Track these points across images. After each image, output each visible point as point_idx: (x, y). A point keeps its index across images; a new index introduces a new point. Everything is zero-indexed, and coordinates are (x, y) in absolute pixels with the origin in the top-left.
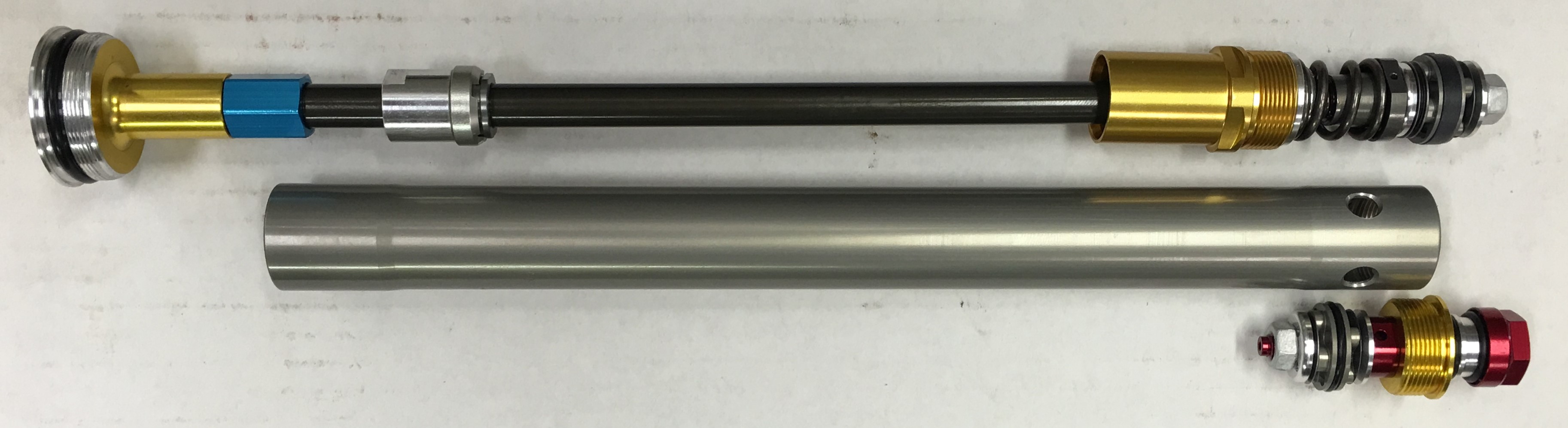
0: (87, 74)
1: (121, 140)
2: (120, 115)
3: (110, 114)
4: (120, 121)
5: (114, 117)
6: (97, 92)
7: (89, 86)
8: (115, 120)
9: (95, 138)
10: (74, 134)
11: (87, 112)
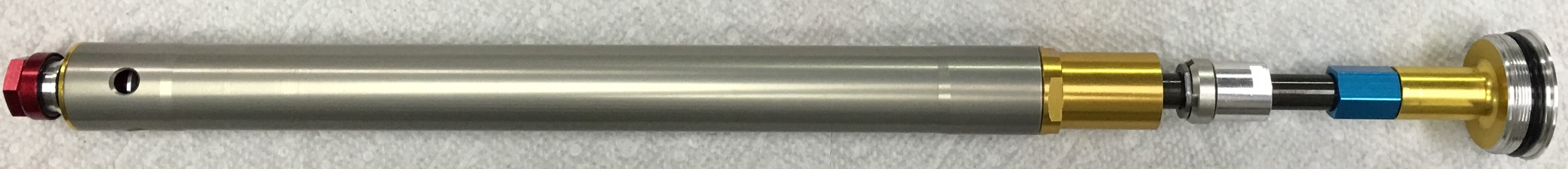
0: (1510, 118)
1: (1485, 66)
2: (1486, 87)
3: (1493, 89)
4: (1485, 82)
5: (1490, 86)
6: (1503, 106)
7: (1510, 109)
8: (1489, 84)
9: (1506, 70)
10: (1524, 72)
11: (1511, 90)
